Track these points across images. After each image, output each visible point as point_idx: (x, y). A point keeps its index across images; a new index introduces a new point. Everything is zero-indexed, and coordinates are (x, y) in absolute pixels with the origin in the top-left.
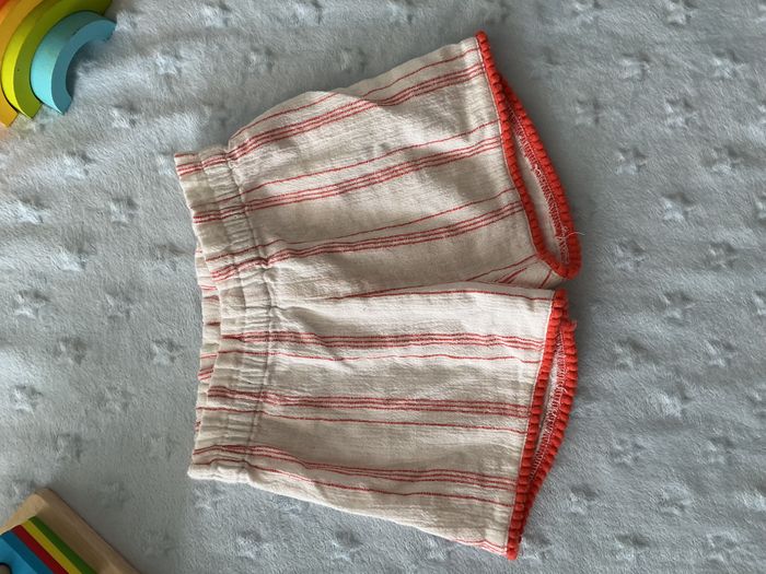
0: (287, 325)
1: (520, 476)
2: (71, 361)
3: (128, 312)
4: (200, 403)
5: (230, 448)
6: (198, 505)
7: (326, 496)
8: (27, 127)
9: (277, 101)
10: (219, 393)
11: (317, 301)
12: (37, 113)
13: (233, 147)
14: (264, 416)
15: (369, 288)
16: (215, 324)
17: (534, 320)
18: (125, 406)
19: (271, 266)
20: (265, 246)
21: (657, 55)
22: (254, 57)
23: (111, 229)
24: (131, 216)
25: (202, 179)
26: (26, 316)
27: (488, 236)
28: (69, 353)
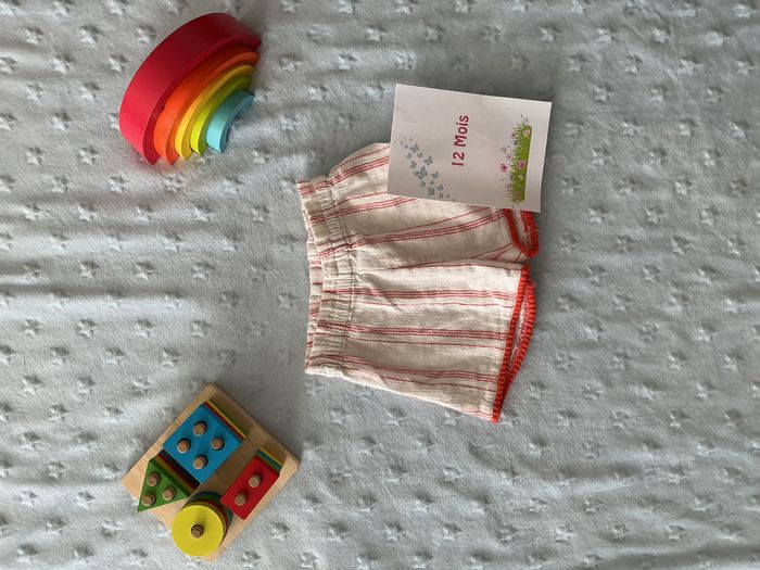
0: (362, 284)
1: (501, 375)
2: (229, 306)
3: (264, 276)
4: (310, 331)
5: (330, 356)
7: (387, 385)
8: (199, 161)
9: (357, 149)
10: (323, 324)
11: (381, 270)
13: (332, 177)
14: (349, 338)
15: (413, 263)
16: (318, 284)
17: (510, 282)
18: (263, 333)
19: (354, 249)
20: (350, 237)
21: (588, 121)
22: (341, 120)
23: (253, 225)
24: (266, 217)
25: (314, 197)
27: (484, 231)
28: (229, 301)
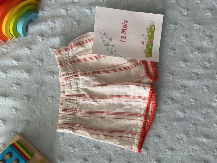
0: (82, 92)
1: (142, 132)
2: (26, 101)
3: (41, 88)
4: (60, 112)
5: (67, 124)
6: (59, 138)
7: (92, 137)
8: (15, 40)
9: (80, 35)
10: (65, 110)
11: (90, 87)
12: (18, 37)
13: (69, 47)
14: (76, 116)
15: (103, 83)
17: (145, 92)
18: (40, 113)
19: (78, 77)
20: (77, 72)
21: (179, 23)
22: (74, 23)
23: (37, 67)
24: (42, 64)
25: (61, 55)
26: (15, 89)
27: (134, 70)
28: (26, 99)
